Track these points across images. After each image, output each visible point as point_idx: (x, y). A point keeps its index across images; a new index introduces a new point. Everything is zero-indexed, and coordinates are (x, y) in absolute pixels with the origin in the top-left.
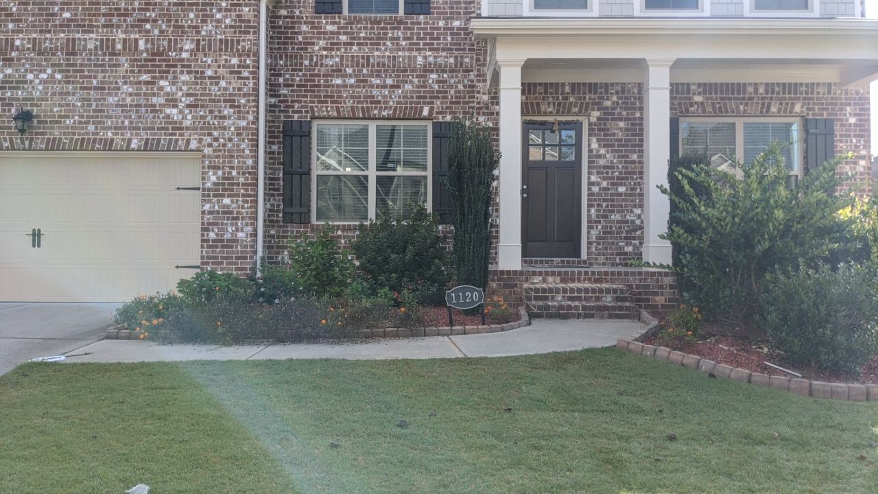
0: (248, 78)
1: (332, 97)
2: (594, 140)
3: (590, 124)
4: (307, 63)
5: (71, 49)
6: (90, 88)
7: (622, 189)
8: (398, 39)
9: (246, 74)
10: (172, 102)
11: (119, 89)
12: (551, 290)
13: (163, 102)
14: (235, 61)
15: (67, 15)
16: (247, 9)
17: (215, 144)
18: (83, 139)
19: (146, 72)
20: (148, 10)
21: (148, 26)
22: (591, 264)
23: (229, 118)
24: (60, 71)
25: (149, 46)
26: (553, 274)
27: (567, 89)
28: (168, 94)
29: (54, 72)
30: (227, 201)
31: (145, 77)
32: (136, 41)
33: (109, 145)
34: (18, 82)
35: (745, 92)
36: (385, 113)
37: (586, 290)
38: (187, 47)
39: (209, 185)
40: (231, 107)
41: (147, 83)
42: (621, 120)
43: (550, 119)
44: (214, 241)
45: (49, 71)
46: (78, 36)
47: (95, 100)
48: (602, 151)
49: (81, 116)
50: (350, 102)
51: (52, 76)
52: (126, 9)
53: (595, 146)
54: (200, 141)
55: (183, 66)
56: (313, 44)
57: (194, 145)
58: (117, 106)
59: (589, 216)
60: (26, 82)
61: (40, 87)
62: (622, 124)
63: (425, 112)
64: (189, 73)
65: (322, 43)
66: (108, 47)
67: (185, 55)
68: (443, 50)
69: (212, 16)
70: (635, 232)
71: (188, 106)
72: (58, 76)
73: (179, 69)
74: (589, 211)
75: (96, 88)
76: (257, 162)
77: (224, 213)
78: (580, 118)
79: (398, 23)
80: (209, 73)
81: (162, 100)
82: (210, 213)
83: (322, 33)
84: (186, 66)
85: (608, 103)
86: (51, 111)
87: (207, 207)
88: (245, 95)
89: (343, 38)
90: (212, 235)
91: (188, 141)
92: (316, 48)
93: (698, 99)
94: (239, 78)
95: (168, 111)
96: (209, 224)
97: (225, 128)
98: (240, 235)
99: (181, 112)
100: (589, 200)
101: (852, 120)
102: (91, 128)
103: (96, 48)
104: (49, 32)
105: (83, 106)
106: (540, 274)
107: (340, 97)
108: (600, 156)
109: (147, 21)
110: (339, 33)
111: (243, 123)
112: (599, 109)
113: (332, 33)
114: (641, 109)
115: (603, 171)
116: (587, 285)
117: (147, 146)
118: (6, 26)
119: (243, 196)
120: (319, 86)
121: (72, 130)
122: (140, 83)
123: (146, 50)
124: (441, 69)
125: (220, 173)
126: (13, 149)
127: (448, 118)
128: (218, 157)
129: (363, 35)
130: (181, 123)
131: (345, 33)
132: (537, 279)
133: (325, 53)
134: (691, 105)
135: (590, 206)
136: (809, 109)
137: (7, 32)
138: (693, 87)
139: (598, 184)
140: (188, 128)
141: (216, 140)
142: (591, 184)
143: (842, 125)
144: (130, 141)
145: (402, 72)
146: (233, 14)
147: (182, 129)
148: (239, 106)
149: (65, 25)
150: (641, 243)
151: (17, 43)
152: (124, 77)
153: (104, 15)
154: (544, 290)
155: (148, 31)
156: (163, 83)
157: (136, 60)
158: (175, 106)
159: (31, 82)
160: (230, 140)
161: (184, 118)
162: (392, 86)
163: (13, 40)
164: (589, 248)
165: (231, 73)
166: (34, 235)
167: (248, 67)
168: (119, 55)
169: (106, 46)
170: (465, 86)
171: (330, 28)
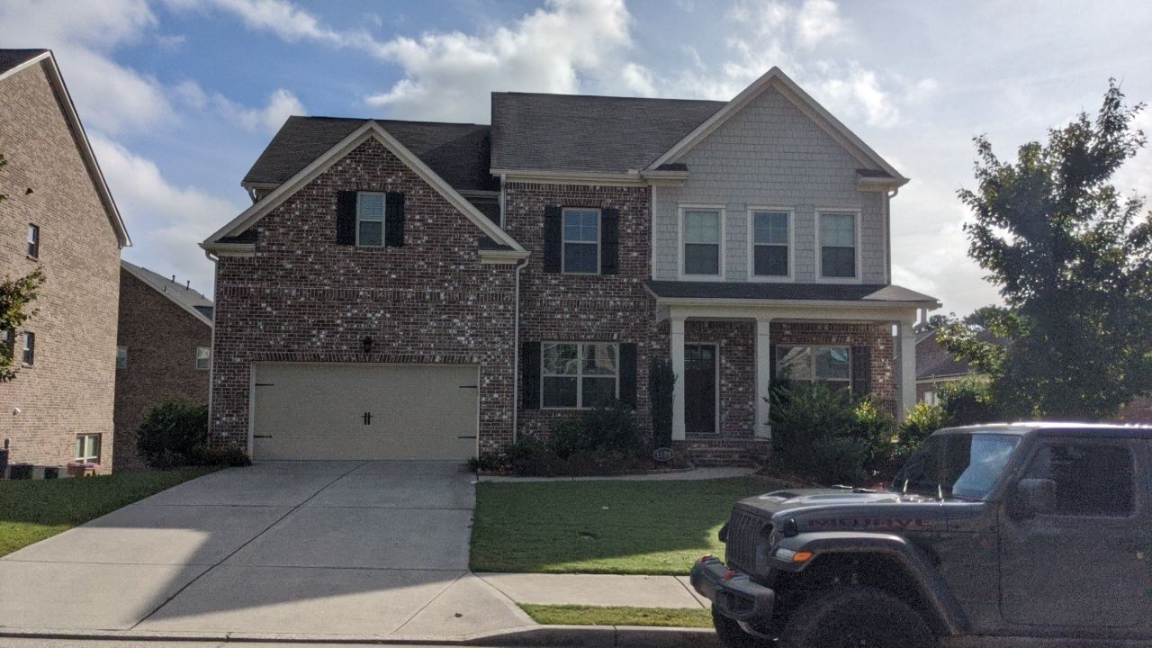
0: (509, 318)
1: (555, 326)
2: (723, 357)
3: (721, 348)
4: (538, 304)
5: (397, 298)
6: (409, 324)
7: (740, 389)
8: (597, 289)
9: (508, 316)
10: (461, 333)
11: (427, 324)
12: (705, 452)
13: (456, 333)
14: (501, 307)
15: (394, 276)
16: (509, 275)
17: (489, 359)
18: (404, 356)
19: (445, 314)
20: (445, 274)
21: (446, 285)
22: (722, 437)
23: (498, 343)
24: (389, 312)
25: (447, 297)
26: (704, 443)
27: (706, 325)
28: (458, 327)
29: (385, 312)
30: (496, 396)
31: (444, 317)
32: (439, 293)
33: (421, 359)
34: (361, 318)
35: (816, 328)
36: (589, 337)
37: (724, 452)
38: (471, 298)
39: (484, 385)
40: (499, 336)
41: (445, 320)
42: (739, 345)
43: (696, 343)
44: (488, 421)
45: (382, 312)
46: (401, 290)
47: (412, 331)
48: (729, 365)
49: (403, 341)
50: (566, 330)
51: (384, 315)
52: (433, 274)
53: (724, 361)
54: (480, 357)
55: (469, 310)
56: (543, 292)
57: (475, 360)
58: (427, 334)
59: (721, 406)
60: (366, 319)
61: (376, 322)
62: (740, 348)
63: (615, 337)
64: (472, 314)
65: (548, 292)
66: (420, 297)
67: (469, 303)
68: (627, 297)
69: (487, 279)
70: (750, 416)
71: (471, 335)
72: (388, 315)
73: (466, 312)
74: (720, 403)
75: (412, 323)
76: (514, 371)
77: (495, 403)
78: (715, 344)
79: (598, 280)
80: (485, 314)
81: (455, 332)
82: (485, 403)
83: (548, 285)
84: (470, 310)
85: (732, 334)
86: (384, 337)
87: (484, 399)
88: (508, 329)
89: (562, 288)
90: (486, 417)
91: (472, 358)
92: (545, 295)
93: (788, 332)
94: (504, 318)
95: (459, 338)
96: (485, 410)
97: (494, 350)
98: (504, 417)
99: (467, 339)
100: (720, 395)
101: (882, 347)
102: (409, 348)
103: (413, 298)
104: (382, 287)
105: (404, 335)
106: (697, 442)
107: (560, 326)
108: (727, 368)
109: (446, 281)
110: (559, 285)
111: (507, 347)
112: (726, 338)
113: (556, 285)
114: (752, 339)
115: (729, 377)
116: (723, 449)
117: (445, 360)
118: (353, 282)
119: (507, 392)
120: (546, 319)
121: (397, 350)
122: (440, 320)
123: (445, 300)
124: (624, 310)
125: (492, 378)
126: (358, 361)
127: (630, 341)
128: (490, 367)
129: (575, 287)
130: (467, 346)
131: (563, 286)
132: (695, 445)
133: (550, 298)
134: (783, 336)
135: (721, 399)
136: (855, 340)
137: (354, 286)
138: (784, 325)
139: (726, 386)
140: (471, 350)
141: (489, 357)
142: (721, 385)
143: (875, 350)
144: (434, 357)
145: (600, 310)
146: (500, 278)
147: (467, 350)
148: (503, 336)
149: (393, 282)
150: (753, 424)
151: (361, 293)
152: (431, 316)
153: (419, 277)
154: (701, 452)
155: (446, 288)
156: (455, 320)
157: (438, 306)
158: (463, 336)
159: (371, 319)
160: (498, 357)
161: (469, 342)
162: (593, 320)
163: (358, 291)
164: (721, 427)
165: (499, 314)
166: (365, 416)
167: (509, 311)
168: (428, 302)
169: (420, 296)
170: (640, 320)
171: (553, 282)
